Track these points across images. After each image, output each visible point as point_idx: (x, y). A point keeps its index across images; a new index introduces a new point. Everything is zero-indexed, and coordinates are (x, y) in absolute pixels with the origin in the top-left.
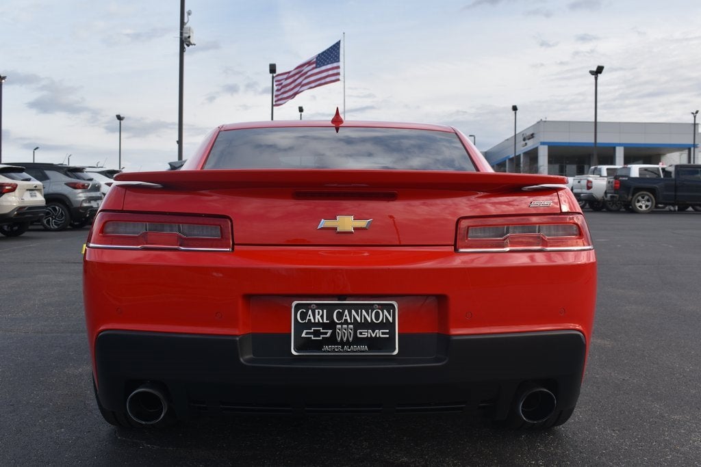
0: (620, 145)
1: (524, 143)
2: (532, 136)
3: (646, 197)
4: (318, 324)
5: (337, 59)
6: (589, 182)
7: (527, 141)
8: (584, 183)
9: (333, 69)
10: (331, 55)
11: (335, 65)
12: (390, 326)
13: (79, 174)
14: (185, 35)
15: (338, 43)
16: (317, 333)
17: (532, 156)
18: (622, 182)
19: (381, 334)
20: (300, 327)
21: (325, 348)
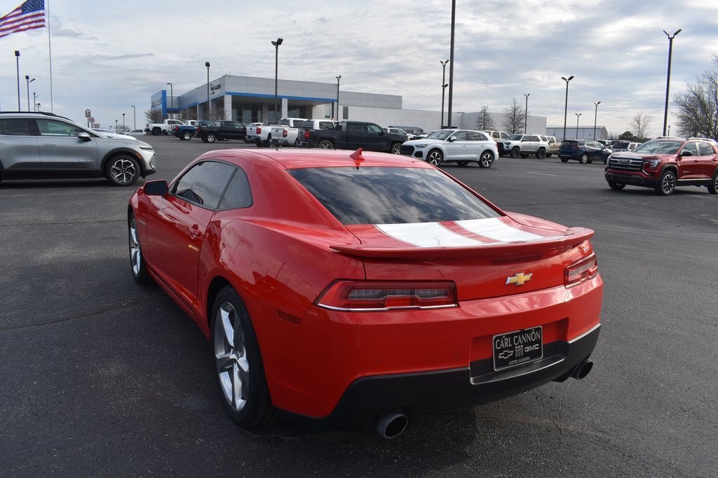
0: (285, 97)
1: (212, 92)
2: (219, 87)
3: (328, 145)
4: (506, 348)
6: (285, 131)
7: (214, 91)
8: (281, 132)
12: (539, 341)
16: (506, 354)
17: (219, 103)
18: (311, 133)
19: (535, 347)
20: (497, 352)
21: (511, 363)
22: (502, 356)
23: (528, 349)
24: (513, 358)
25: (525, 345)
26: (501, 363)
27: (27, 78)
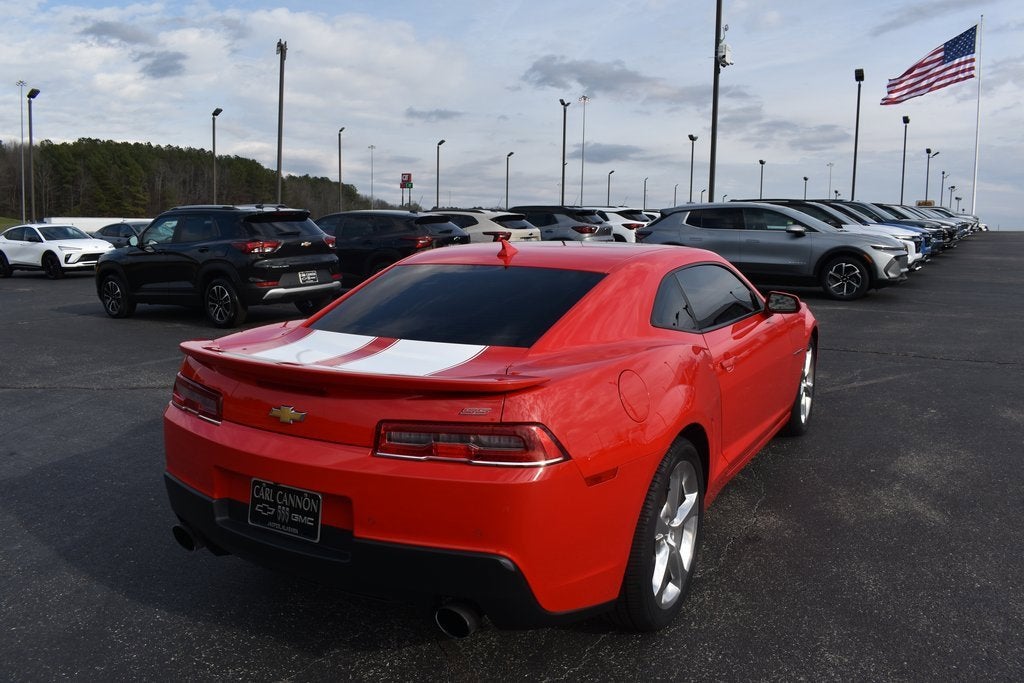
4: (267, 502)
5: (971, 49)
9: (966, 62)
10: (962, 45)
11: (969, 57)
12: (315, 516)
13: (587, 217)
14: (721, 54)
15: (973, 30)
16: (265, 509)
19: (308, 521)
20: (256, 501)
21: (270, 524)
22: (259, 508)
23: (297, 518)
24: (274, 518)
25: (295, 510)
26: (256, 517)
27: (928, 151)
